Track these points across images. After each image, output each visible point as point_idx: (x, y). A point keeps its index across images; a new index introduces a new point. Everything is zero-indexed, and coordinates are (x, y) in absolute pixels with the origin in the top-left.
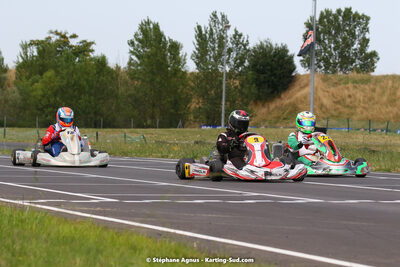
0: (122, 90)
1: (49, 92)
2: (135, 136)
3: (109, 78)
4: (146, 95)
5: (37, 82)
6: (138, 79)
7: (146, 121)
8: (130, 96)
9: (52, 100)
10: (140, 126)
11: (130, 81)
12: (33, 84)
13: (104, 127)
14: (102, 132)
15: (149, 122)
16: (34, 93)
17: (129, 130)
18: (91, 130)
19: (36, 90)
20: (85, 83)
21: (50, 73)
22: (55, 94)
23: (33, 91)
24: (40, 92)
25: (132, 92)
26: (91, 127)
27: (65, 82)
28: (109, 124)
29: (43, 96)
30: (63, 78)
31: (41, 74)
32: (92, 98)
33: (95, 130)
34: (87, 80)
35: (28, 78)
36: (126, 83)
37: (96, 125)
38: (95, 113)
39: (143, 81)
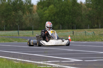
0: (83, 12)
1: (52, 15)
2: (90, 32)
3: (78, 8)
4: (94, 14)
5: (46, 10)
6: (90, 7)
7: (94, 25)
8: (87, 15)
9: (53, 18)
10: (92, 28)
11: (87, 8)
12: (44, 11)
13: (76, 29)
14: (75, 31)
15: (96, 26)
16: (45, 15)
17: (87, 30)
18: (70, 30)
19: (46, 14)
20: (67, 10)
21: (51, 6)
22: (54, 15)
23: (44, 14)
24: (48, 15)
25: (88, 13)
26: (70, 29)
27: (58, 10)
28: (79, 27)
29: (49, 16)
30: (58, 8)
31: (48, 7)
32: (71, 16)
33: (72, 30)
34: (68, 9)
35: (42, 9)
36: (85, 9)
37: (73, 28)
38: (72, 23)
39: (93, 8)
